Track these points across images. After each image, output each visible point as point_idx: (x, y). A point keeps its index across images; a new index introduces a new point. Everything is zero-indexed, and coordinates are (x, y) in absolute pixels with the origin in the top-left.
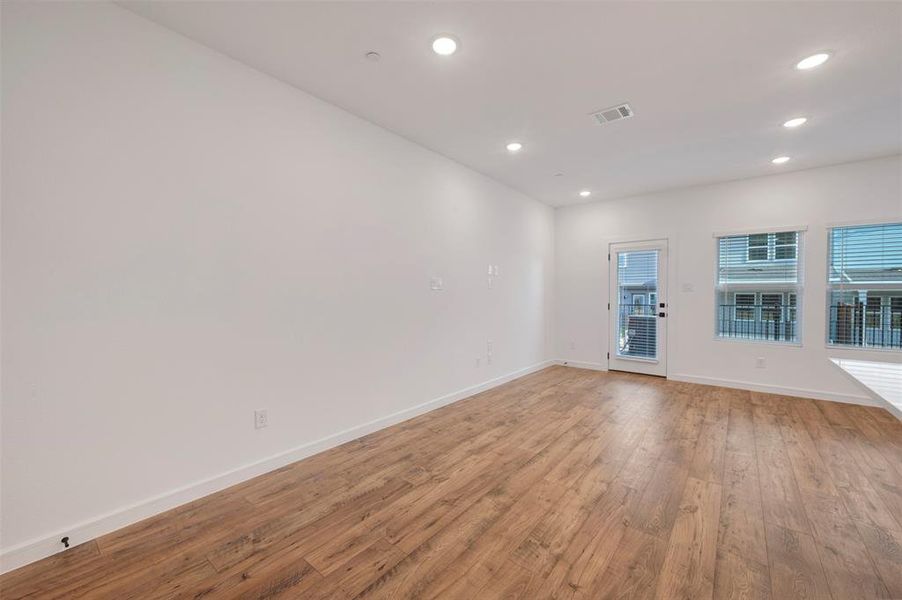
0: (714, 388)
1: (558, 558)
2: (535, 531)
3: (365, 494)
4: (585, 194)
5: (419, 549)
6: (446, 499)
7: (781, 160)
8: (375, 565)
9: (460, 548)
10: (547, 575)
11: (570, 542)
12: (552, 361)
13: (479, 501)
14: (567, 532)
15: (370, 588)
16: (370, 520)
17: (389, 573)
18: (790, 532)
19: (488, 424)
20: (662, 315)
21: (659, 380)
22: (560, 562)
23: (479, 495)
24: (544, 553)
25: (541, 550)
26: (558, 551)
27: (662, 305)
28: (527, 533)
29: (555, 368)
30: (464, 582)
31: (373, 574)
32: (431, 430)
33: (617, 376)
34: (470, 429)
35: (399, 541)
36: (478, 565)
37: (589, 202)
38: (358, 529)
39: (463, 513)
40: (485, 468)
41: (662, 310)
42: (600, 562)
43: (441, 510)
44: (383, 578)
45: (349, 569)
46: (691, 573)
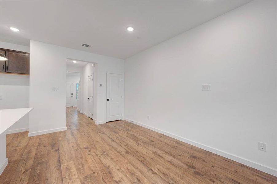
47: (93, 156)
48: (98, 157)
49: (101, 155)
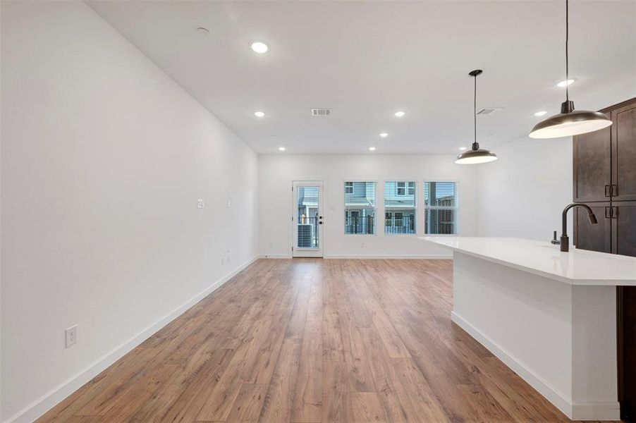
0: (346, 260)
1: (343, 352)
2: (324, 345)
3: (202, 367)
4: (282, 149)
5: (272, 378)
6: (263, 348)
7: (372, 149)
8: (253, 398)
9: (295, 368)
10: (344, 360)
11: (342, 343)
12: (257, 256)
13: (283, 343)
14: (337, 339)
15: (263, 409)
16: (222, 379)
17: (267, 397)
18: (407, 311)
19: (249, 301)
20: (321, 223)
21: (319, 260)
22: (345, 353)
23: (281, 340)
24: (335, 352)
25: (333, 352)
26: (340, 349)
27: (321, 218)
28: (321, 347)
29: (260, 261)
30: (311, 381)
31: (257, 403)
32: (211, 314)
33: (297, 260)
34: (239, 307)
35: (256, 381)
36: (311, 371)
37: (283, 154)
38: (220, 387)
39: (280, 352)
40: (271, 325)
41: (320, 220)
42: (359, 346)
43: (266, 354)
44: (265, 401)
45: (239, 409)
46: (391, 336)
47: (351, 353)
48: (343, 347)
49: (334, 349)
